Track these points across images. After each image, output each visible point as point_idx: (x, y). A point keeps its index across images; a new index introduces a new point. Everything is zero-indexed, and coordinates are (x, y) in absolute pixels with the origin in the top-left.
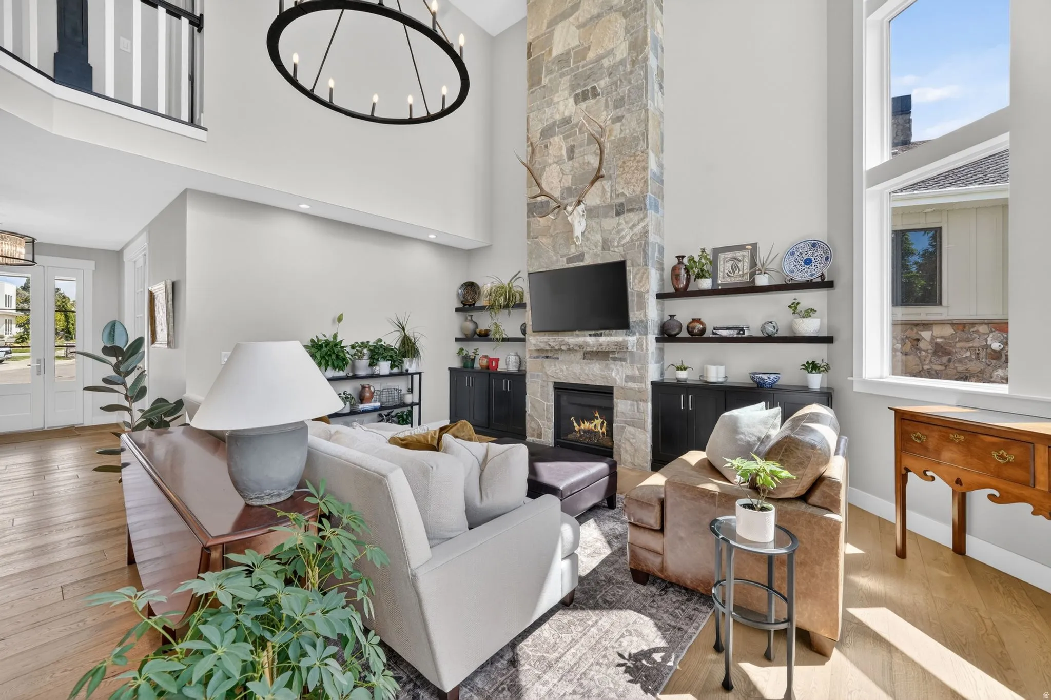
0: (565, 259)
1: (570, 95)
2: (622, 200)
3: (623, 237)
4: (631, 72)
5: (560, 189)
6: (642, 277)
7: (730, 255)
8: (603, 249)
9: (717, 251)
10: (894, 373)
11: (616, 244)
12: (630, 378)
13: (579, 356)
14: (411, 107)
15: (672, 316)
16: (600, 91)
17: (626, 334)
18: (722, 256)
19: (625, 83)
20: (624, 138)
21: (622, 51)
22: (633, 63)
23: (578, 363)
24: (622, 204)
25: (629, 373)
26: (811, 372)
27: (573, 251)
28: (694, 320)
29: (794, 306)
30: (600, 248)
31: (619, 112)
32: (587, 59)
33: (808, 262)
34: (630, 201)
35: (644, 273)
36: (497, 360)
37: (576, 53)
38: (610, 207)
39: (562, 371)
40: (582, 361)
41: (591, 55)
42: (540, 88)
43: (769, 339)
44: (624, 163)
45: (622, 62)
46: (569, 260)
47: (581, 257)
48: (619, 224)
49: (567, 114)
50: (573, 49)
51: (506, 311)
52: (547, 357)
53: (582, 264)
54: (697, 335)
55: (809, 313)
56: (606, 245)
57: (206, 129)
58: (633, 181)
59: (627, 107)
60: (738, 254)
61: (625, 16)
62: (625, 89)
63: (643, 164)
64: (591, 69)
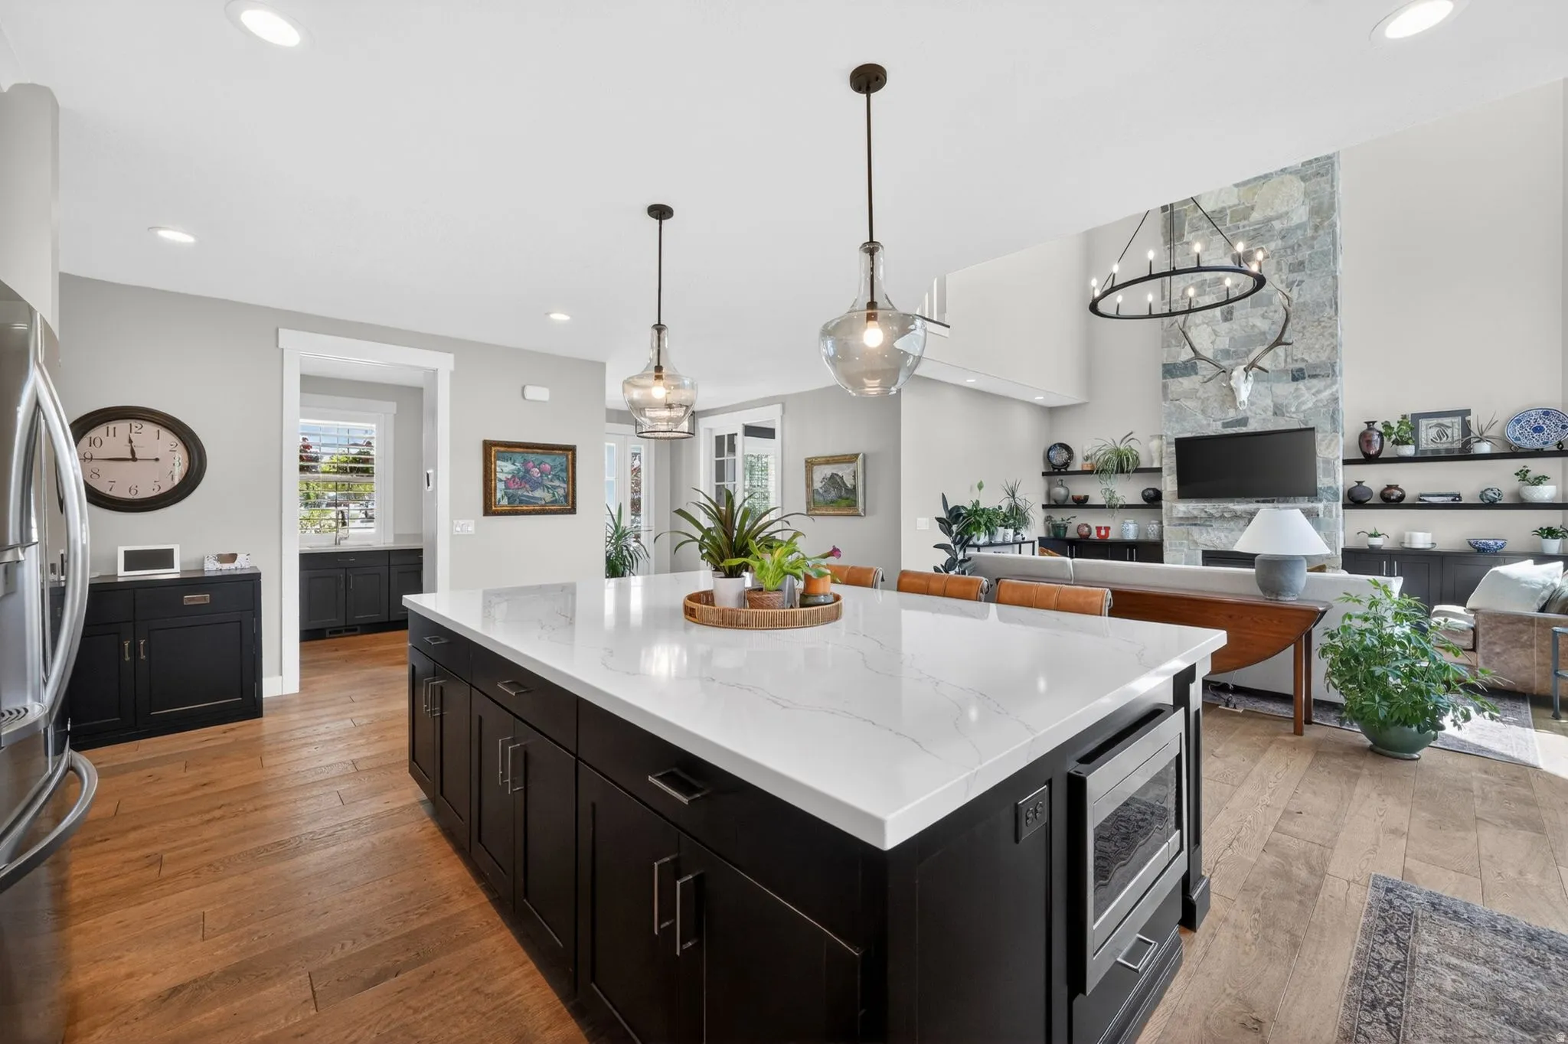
0: (1219, 423)
1: (1225, 254)
2: (1302, 365)
3: (1303, 403)
4: (1313, 238)
5: (1212, 350)
6: (1330, 444)
7: (1435, 421)
8: (1275, 414)
9: (1417, 417)
11: (1293, 409)
15: (1359, 483)
16: (1268, 253)
17: (1309, 501)
18: (1423, 422)
19: (1304, 247)
20: (1304, 304)
21: (1300, 214)
22: (1316, 228)
24: (1301, 370)
26: (1547, 538)
27: (1232, 415)
28: (1389, 487)
29: (1523, 475)
30: (1270, 413)
31: (1297, 276)
32: (1252, 219)
33: (1538, 430)
34: (1315, 367)
35: (1332, 440)
36: (1107, 529)
37: (1232, 212)
38: (1285, 371)
39: (1219, 538)
41: (1256, 216)
42: (1181, 244)
43: (1492, 505)
44: (1304, 328)
45: (1299, 226)
46: (1226, 425)
47: (1243, 422)
48: (1297, 389)
50: (1230, 207)
52: (1195, 525)
53: (1244, 430)
54: (1391, 500)
55: (1539, 480)
56: (1278, 411)
57: (949, 327)
58: (1317, 346)
59: (1309, 272)
60: (1446, 421)
61: (1303, 179)
62: (1305, 254)
63: (1330, 331)
64: (1255, 230)
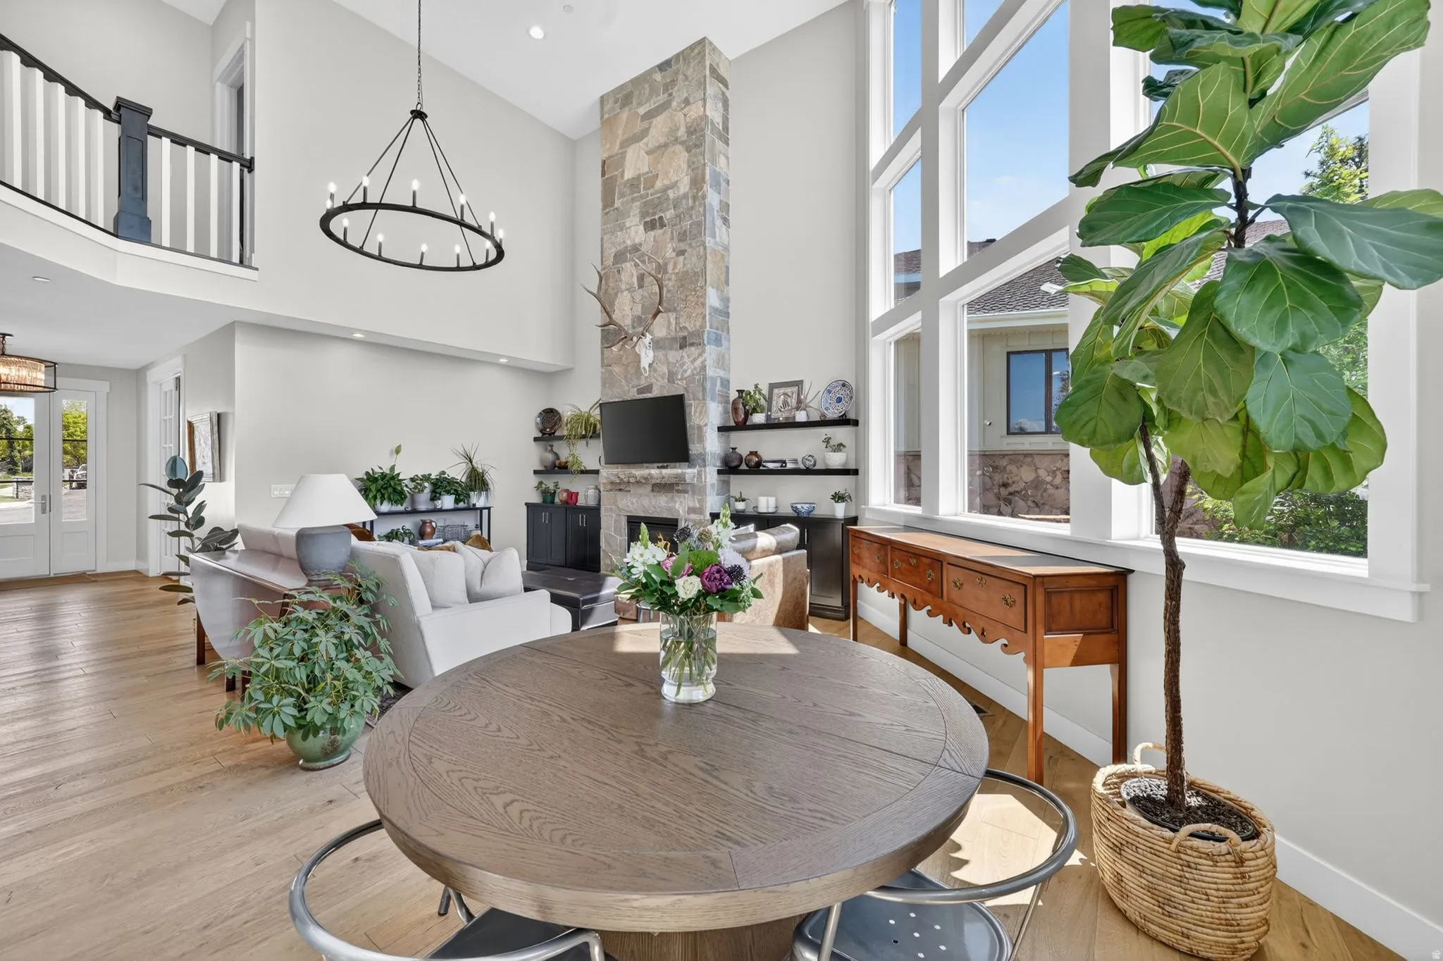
0: (635, 389)
1: (640, 222)
2: (685, 334)
3: (685, 371)
4: (692, 208)
5: (630, 317)
6: (701, 412)
7: (782, 390)
8: (669, 381)
9: (772, 387)
10: (897, 501)
11: (680, 377)
12: (692, 510)
13: (649, 488)
14: (458, 256)
15: (734, 449)
16: (666, 222)
17: (687, 467)
18: (776, 391)
19: (687, 216)
20: (687, 271)
21: (684, 187)
22: (695, 198)
23: (646, 496)
24: (684, 338)
25: (691, 505)
26: (837, 502)
27: (643, 383)
28: (752, 453)
29: (827, 441)
30: (666, 381)
31: (682, 246)
32: (656, 187)
33: (839, 400)
34: (691, 335)
35: (703, 407)
36: (577, 494)
37: (645, 180)
38: (674, 339)
39: (632, 503)
40: (652, 494)
41: (659, 185)
42: (613, 210)
43: (808, 471)
44: (687, 296)
45: (685, 196)
46: (640, 391)
47: (649, 388)
48: (682, 357)
49: (637, 241)
50: (643, 175)
51: (584, 442)
52: (620, 490)
53: (649, 395)
54: (756, 468)
55: (840, 447)
56: (671, 377)
57: (257, 269)
58: (694, 315)
59: (689, 242)
60: (789, 390)
61: (688, 150)
62: (687, 224)
63: (702, 300)
64: (658, 198)
